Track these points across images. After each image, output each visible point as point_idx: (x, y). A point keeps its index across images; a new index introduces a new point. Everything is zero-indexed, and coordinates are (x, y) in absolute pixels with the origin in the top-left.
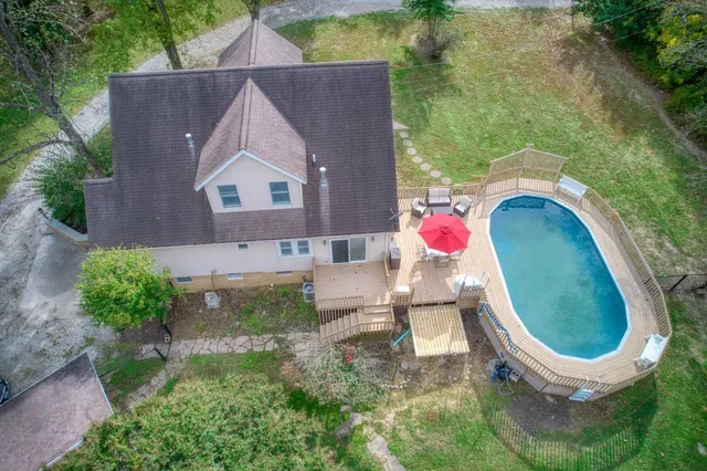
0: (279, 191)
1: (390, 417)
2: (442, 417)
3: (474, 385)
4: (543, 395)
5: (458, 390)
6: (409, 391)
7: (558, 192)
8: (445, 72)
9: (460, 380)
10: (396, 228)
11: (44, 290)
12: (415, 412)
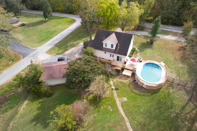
0: (112, 46)
1: (115, 80)
2: (122, 82)
3: (129, 81)
4: (139, 85)
5: (127, 81)
6: (119, 79)
7: (160, 64)
8: (152, 46)
9: (127, 80)
10: (126, 56)
11: (78, 55)
12: (119, 81)
